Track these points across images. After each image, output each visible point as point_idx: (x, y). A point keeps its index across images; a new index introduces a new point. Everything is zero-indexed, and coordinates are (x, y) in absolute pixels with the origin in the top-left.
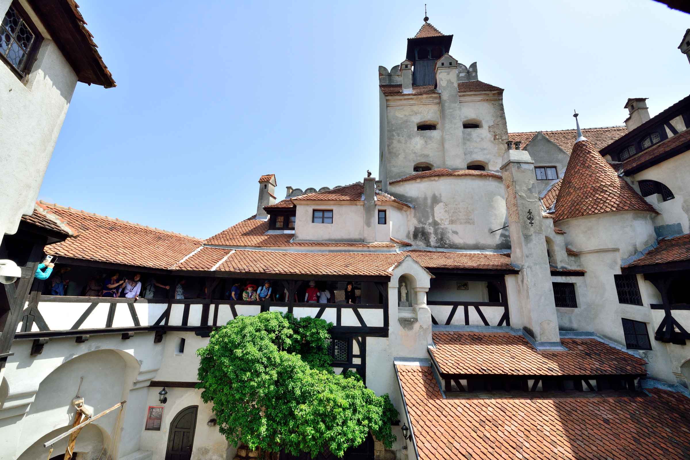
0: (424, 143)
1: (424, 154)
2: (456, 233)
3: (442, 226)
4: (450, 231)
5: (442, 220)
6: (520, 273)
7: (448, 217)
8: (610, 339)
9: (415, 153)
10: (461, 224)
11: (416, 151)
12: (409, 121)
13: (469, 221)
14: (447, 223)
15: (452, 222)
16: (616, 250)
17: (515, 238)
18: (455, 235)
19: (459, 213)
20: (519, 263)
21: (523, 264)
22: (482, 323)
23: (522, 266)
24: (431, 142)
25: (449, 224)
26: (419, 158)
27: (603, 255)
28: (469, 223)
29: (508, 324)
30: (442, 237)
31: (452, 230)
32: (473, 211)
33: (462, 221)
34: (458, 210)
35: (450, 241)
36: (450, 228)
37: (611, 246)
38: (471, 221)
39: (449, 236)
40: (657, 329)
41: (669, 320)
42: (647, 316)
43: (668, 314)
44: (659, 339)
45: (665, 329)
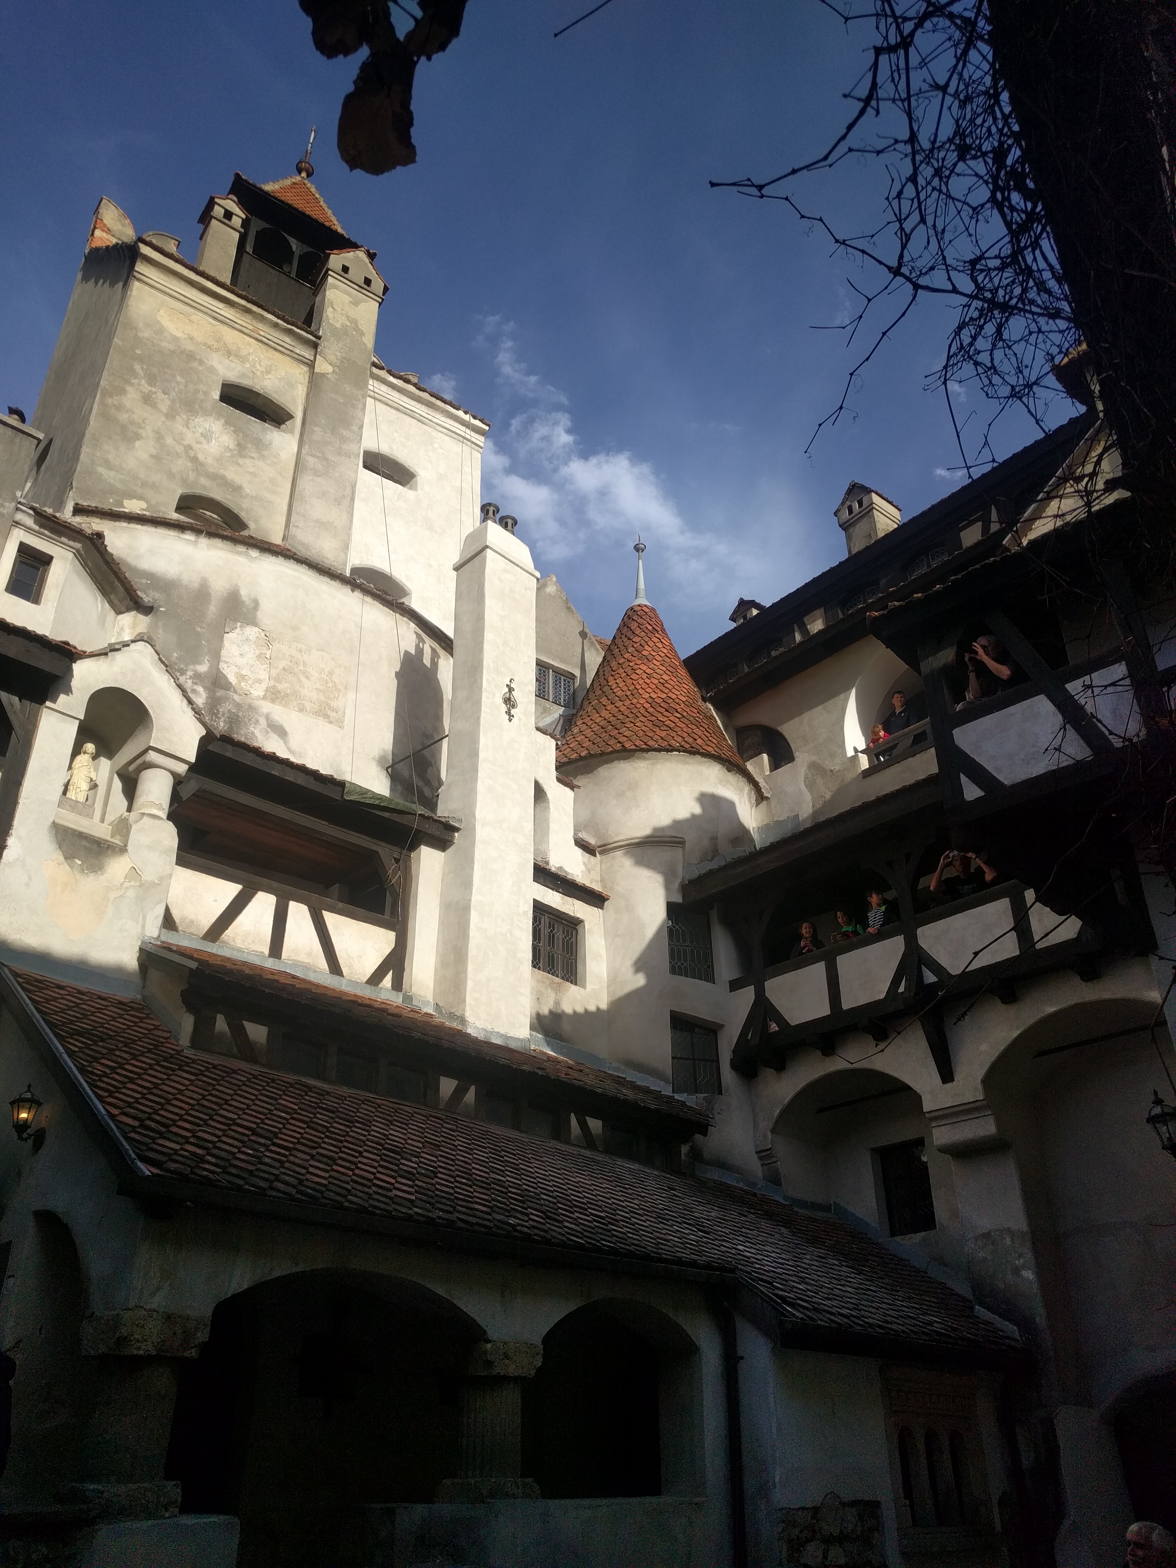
0: (232, 446)
1: (223, 478)
2: (278, 730)
3: (239, 698)
4: (263, 721)
5: (242, 677)
7: (264, 675)
8: (640, 1068)
9: (195, 459)
10: (302, 710)
11: (201, 457)
12: (201, 362)
13: (327, 713)
14: (257, 692)
15: (274, 695)
16: (677, 842)
18: (271, 733)
19: (303, 679)
24: (255, 455)
25: (265, 697)
26: (203, 481)
27: (651, 852)
28: (326, 716)
29: (399, 981)
31: (268, 718)
32: (346, 688)
33: (308, 705)
34: (301, 667)
36: (266, 710)
37: (671, 832)
38: (333, 714)
39: (253, 733)
40: (735, 1041)
41: (762, 1009)
42: (721, 1007)
43: (761, 993)
44: (749, 1071)
45: (752, 1035)
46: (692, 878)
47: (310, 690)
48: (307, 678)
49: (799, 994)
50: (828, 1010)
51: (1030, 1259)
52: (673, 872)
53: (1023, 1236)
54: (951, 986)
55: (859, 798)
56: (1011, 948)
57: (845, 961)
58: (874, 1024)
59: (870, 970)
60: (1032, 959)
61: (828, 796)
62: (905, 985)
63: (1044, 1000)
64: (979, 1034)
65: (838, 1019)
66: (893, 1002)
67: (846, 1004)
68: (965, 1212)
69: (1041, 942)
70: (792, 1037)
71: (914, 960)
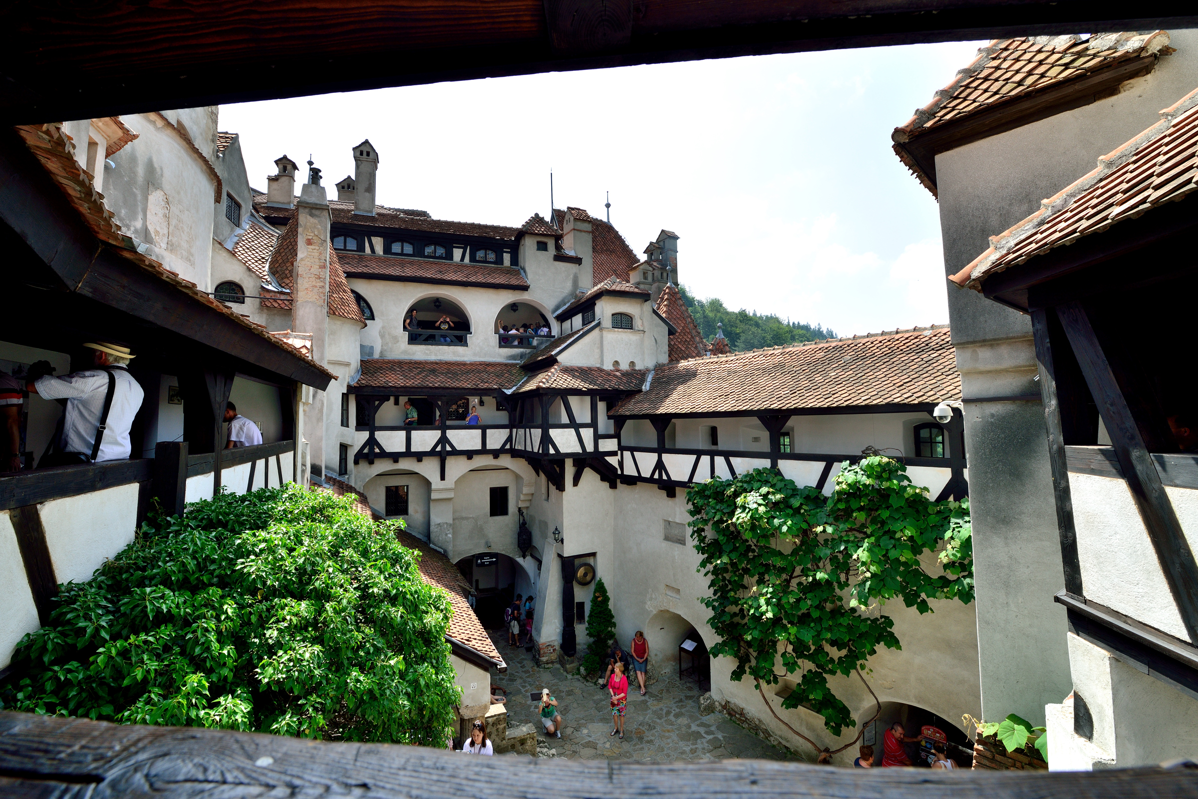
3: (157, 250)
5: (157, 232)
7: (166, 231)
10: (182, 258)
13: (190, 258)
14: (164, 245)
15: (171, 247)
16: (348, 365)
19: (182, 234)
27: (337, 368)
28: (190, 261)
32: (195, 238)
33: (184, 253)
34: (181, 225)
36: (169, 259)
37: (346, 359)
38: (192, 259)
40: (356, 451)
41: (372, 442)
42: (353, 438)
43: (372, 436)
44: (356, 462)
45: (366, 451)
46: (353, 383)
47: (183, 243)
48: (183, 232)
49: (393, 441)
50: (403, 450)
51: (451, 531)
52: (344, 378)
53: (451, 525)
54: (455, 452)
55: (405, 352)
56: (478, 447)
57: (415, 434)
58: (420, 456)
59: (424, 439)
60: (484, 451)
61: (390, 345)
62: (439, 449)
63: (480, 461)
64: (457, 468)
65: (408, 453)
66: (432, 453)
67: (413, 450)
68: (432, 517)
69: (489, 447)
70: (384, 455)
71: (443, 440)
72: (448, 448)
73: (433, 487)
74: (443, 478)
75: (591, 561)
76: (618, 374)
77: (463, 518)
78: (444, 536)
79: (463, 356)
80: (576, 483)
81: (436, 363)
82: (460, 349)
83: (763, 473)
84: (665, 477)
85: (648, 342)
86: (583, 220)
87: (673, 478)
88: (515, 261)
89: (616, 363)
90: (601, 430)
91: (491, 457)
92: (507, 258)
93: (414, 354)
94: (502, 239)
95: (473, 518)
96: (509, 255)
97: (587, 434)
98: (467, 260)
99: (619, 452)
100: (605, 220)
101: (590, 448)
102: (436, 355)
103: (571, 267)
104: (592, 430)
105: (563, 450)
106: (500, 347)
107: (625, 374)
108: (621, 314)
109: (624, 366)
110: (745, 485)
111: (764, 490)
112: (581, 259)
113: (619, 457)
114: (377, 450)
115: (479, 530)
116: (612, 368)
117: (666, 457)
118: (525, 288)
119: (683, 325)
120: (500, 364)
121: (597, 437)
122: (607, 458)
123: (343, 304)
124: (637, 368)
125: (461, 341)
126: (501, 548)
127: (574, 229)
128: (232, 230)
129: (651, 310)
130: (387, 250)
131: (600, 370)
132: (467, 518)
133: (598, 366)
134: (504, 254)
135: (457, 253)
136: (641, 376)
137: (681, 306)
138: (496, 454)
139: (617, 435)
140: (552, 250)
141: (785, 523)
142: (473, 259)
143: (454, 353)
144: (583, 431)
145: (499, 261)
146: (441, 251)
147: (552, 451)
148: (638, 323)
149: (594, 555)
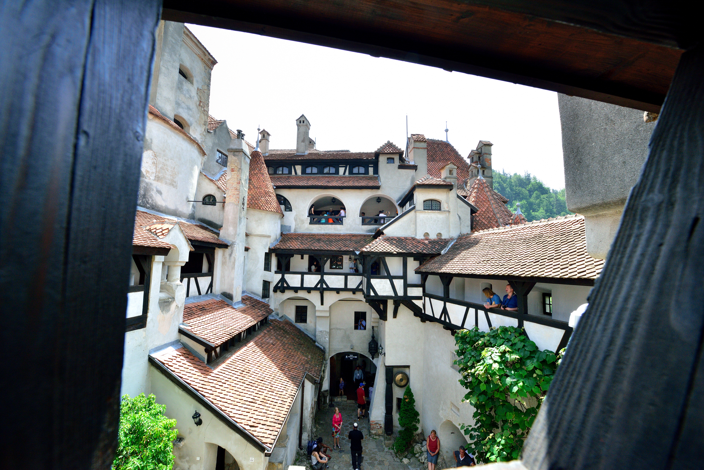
2: (159, 192)
3: (147, 180)
4: (155, 189)
5: (147, 172)
6: (229, 248)
7: (154, 171)
8: (255, 294)
10: (166, 184)
13: (173, 184)
14: (152, 178)
15: (158, 178)
16: (269, 237)
17: (230, 217)
18: (158, 195)
19: (167, 171)
20: (230, 239)
21: (234, 241)
22: (197, 294)
23: (233, 242)
25: (155, 180)
27: (263, 238)
28: (173, 185)
29: (211, 292)
30: (145, 193)
31: (156, 188)
32: (178, 173)
33: (168, 181)
34: (166, 167)
35: (152, 200)
36: (156, 185)
37: (268, 234)
38: (175, 184)
39: (152, 194)
40: (275, 285)
41: (283, 280)
42: (273, 278)
43: (283, 276)
44: (275, 291)
45: (279, 285)
46: (272, 247)
47: (168, 176)
48: (167, 170)
49: (293, 280)
50: (299, 286)
51: (328, 336)
52: (267, 244)
53: (328, 332)
54: (329, 289)
55: (307, 229)
56: (343, 286)
57: (306, 277)
58: (309, 290)
59: (312, 280)
60: (346, 289)
61: (300, 225)
62: (319, 286)
63: (344, 295)
64: (330, 298)
65: (302, 288)
66: (315, 288)
67: (304, 286)
68: (317, 326)
69: (349, 287)
70: (289, 288)
71: (322, 281)
72: (324, 286)
73: (317, 309)
74: (322, 304)
75: (407, 371)
76: (427, 242)
77: (338, 329)
78: (324, 339)
79: (340, 231)
80: (395, 315)
81: (323, 235)
82: (338, 227)
83: (508, 331)
84: (447, 321)
85: (453, 219)
86: (420, 141)
87: (453, 322)
88: (376, 171)
89: (427, 234)
90: (410, 280)
91: (351, 293)
92: (371, 170)
93: (312, 230)
94: (367, 159)
95: (344, 329)
96: (372, 168)
97: (399, 284)
98: (347, 173)
99: (423, 297)
100: (444, 140)
101: (400, 293)
102: (324, 230)
103: (411, 172)
104: (402, 281)
105: (380, 293)
106: (362, 225)
107: (432, 242)
108: (432, 200)
109: (433, 236)
110: (492, 340)
111: (503, 348)
112: (416, 166)
113: (423, 301)
114: (285, 285)
115: (347, 337)
116: (423, 237)
117: (449, 305)
118: (378, 188)
119: (487, 205)
120: (360, 235)
121: (406, 286)
122: (414, 301)
123: (267, 203)
124: (443, 237)
125: (339, 221)
126: (361, 350)
127: (414, 148)
128: (221, 169)
129: (456, 196)
130: (304, 172)
131: (413, 239)
132: (340, 329)
133: (413, 236)
134: (369, 168)
135: (341, 170)
136: (446, 242)
137: (487, 192)
138: (354, 291)
139: (422, 285)
140: (397, 162)
141: (516, 384)
142: (351, 172)
143: (335, 229)
144: (395, 281)
145: (367, 172)
146: (333, 170)
147: (372, 294)
148: (444, 206)
149: (408, 367)
